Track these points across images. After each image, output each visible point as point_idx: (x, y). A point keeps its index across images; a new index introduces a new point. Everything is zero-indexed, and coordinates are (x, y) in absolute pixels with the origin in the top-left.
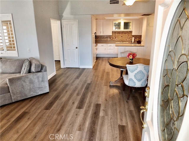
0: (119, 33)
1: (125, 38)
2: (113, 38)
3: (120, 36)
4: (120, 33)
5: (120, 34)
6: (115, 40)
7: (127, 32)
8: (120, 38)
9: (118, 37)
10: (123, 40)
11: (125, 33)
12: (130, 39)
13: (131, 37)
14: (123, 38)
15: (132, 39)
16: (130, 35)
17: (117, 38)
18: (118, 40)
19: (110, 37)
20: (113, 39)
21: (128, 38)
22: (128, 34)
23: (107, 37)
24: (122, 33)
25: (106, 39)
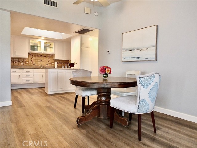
0: (37, 55)
1: (45, 63)
2: (29, 62)
3: (38, 60)
4: (39, 56)
5: (39, 58)
6: (32, 64)
8: (39, 63)
9: (36, 60)
11: (45, 57)
12: (52, 64)
13: (53, 61)
14: (43, 63)
15: (54, 64)
16: (51, 59)
19: (25, 60)
20: (29, 64)
21: (49, 62)
22: (49, 58)
23: (20, 61)
24: (41, 57)
25: (17, 64)
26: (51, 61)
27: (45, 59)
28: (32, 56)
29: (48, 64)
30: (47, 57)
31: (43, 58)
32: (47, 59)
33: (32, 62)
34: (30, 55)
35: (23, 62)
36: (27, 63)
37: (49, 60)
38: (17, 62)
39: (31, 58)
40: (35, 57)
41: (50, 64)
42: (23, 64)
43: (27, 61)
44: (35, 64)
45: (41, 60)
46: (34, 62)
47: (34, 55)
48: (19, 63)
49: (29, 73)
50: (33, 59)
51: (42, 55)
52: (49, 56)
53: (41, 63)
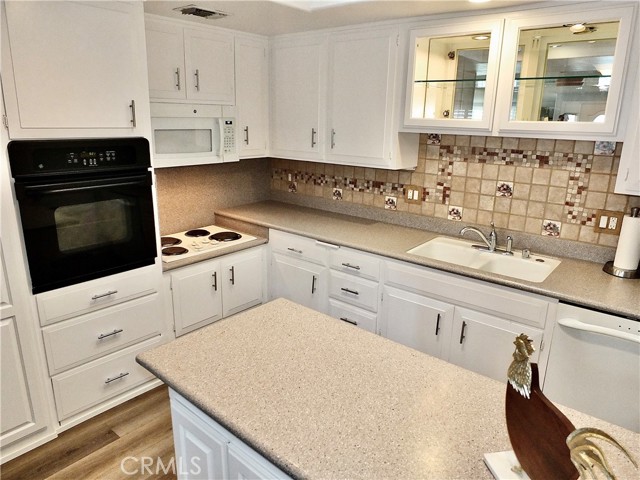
0: (481, 149)
1: (537, 209)
2: (425, 193)
3: (489, 187)
4: (492, 154)
5: (492, 169)
6: (442, 211)
7: (570, 152)
8: (488, 204)
9: (473, 187)
10: (514, 226)
11: (543, 160)
13: (615, 206)
14: (519, 208)
15: (617, 234)
16: (597, 182)
17: (456, 202)
18: (468, 216)
20: (427, 206)
21: (576, 210)
22: (578, 172)
23: (382, 184)
24: (508, 159)
25: (369, 197)
26: (594, 201)
27: (540, 175)
28: (449, 150)
29: (563, 219)
30: (559, 167)
31: (525, 169)
32: (561, 175)
33: (445, 196)
34: (436, 149)
35: (394, 189)
36: (411, 201)
37: (581, 189)
38: (368, 188)
39: (441, 166)
40: (466, 160)
41: (584, 223)
42: (392, 203)
43: (414, 188)
44: (460, 209)
45: (507, 189)
46: (453, 195)
47: (460, 148)
48: (376, 192)
49: (357, 274)
50: (449, 178)
51: (521, 149)
52: (580, 157)
53: (500, 207)
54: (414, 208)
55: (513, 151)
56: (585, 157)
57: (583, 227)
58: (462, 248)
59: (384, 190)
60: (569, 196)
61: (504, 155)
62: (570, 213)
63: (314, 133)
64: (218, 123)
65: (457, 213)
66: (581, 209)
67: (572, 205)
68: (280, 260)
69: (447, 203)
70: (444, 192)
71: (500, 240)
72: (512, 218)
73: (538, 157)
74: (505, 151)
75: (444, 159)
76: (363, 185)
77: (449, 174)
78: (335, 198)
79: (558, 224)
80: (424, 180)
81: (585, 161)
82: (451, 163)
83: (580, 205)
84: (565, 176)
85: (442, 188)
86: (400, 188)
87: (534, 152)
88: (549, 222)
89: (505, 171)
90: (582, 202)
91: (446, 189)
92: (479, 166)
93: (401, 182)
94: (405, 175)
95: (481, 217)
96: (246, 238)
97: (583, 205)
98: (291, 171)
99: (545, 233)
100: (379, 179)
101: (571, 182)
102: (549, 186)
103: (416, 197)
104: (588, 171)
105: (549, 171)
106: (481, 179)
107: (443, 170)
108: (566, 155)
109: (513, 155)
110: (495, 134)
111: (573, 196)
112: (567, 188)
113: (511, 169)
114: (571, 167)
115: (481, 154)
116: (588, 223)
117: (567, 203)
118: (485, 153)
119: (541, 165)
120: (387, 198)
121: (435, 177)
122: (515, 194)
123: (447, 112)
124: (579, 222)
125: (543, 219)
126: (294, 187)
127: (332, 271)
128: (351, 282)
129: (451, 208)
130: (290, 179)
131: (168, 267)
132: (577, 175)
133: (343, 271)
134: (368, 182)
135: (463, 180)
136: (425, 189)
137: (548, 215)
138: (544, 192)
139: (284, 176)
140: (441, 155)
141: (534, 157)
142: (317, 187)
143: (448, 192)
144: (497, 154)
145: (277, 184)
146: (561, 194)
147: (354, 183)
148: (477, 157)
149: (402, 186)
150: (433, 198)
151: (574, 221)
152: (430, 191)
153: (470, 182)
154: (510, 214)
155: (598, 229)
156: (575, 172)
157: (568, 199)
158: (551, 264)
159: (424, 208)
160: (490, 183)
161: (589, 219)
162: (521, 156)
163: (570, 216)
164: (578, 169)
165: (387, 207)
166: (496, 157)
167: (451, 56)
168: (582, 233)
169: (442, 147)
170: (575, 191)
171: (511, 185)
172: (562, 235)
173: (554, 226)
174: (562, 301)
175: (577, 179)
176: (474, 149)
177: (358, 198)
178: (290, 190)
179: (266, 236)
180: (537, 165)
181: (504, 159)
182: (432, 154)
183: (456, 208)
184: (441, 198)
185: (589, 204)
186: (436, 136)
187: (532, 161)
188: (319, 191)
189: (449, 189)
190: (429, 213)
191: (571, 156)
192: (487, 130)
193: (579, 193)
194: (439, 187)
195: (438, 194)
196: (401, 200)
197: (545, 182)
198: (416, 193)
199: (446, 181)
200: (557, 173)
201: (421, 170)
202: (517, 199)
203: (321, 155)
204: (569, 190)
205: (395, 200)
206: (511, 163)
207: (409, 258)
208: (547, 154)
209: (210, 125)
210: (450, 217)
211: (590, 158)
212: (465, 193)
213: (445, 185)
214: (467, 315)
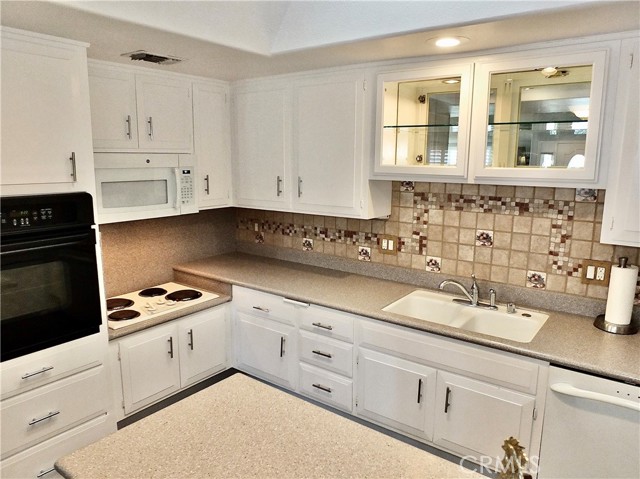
0: (458, 196)
1: (519, 259)
2: (400, 243)
3: (467, 236)
4: (469, 201)
5: (470, 217)
6: (420, 262)
7: (549, 199)
8: (468, 254)
9: (451, 236)
10: (497, 277)
11: (523, 208)
14: (501, 258)
16: (581, 230)
17: (433, 252)
18: (447, 266)
20: (403, 257)
21: (561, 260)
22: (560, 220)
23: (355, 233)
24: (486, 207)
25: (340, 248)
26: (579, 250)
27: (521, 223)
28: (423, 197)
29: (548, 270)
30: (540, 215)
31: (504, 218)
32: (542, 224)
33: (422, 246)
34: (410, 196)
35: (367, 238)
36: (387, 252)
37: (564, 238)
38: (340, 238)
39: (416, 215)
40: (441, 207)
41: (570, 274)
42: (366, 253)
43: (389, 237)
44: (439, 260)
45: (487, 238)
46: (430, 244)
47: (435, 195)
48: (348, 242)
49: (330, 335)
50: (425, 226)
51: (499, 196)
52: (561, 204)
53: (481, 258)
54: (390, 259)
55: (491, 198)
56: (567, 203)
57: (569, 278)
58: (442, 302)
59: (357, 240)
60: (553, 245)
61: (482, 202)
62: (555, 263)
63: (279, 181)
64: (173, 172)
65: (436, 264)
66: (566, 259)
67: (556, 254)
68: (245, 319)
69: (424, 253)
70: (421, 241)
71: (483, 293)
72: (494, 268)
73: (517, 204)
74: (482, 198)
75: (419, 206)
76: (334, 234)
77: (425, 223)
78: (305, 249)
79: (543, 275)
80: (399, 229)
81: (566, 208)
82: (426, 211)
83: (565, 255)
84: (547, 223)
85: (418, 237)
86: (373, 238)
87: (513, 198)
88: (533, 273)
89: (484, 219)
90: (567, 251)
91: (423, 238)
92: (456, 213)
93: (375, 232)
94: (378, 224)
95: (461, 268)
96: (207, 296)
97: (567, 254)
98: (257, 221)
99: (530, 285)
100: (351, 229)
101: (554, 230)
102: (531, 234)
103: (391, 248)
104: (570, 218)
105: (529, 218)
106: (459, 228)
107: (418, 219)
108: (546, 202)
109: (491, 202)
110: (471, 181)
111: (557, 245)
112: (550, 237)
113: (490, 216)
114: (553, 214)
115: (457, 201)
116: (575, 274)
117: (551, 253)
118: (462, 201)
119: (521, 213)
120: (360, 248)
121: (410, 226)
122: (496, 243)
123: (421, 157)
124: (565, 273)
125: (527, 270)
126: (261, 238)
127: (301, 331)
128: (324, 343)
129: (429, 258)
130: (256, 229)
131: (114, 335)
132: (560, 223)
133: (314, 331)
134: (340, 232)
135: (440, 228)
136: (400, 239)
137: (532, 265)
138: (526, 241)
139: (250, 226)
140: (415, 202)
141: (513, 204)
142: (286, 237)
143: (424, 242)
144: (474, 201)
145: (242, 235)
146: (544, 243)
147: (325, 232)
148: (453, 204)
149: (376, 236)
150: (410, 248)
151: (559, 272)
152: (406, 240)
153: (448, 231)
154: (491, 265)
155: (585, 281)
156: (557, 219)
157: (552, 249)
158: (539, 319)
159: (400, 259)
160: (469, 232)
161: (576, 270)
162: (499, 203)
163: (555, 267)
164: (560, 217)
165: (361, 258)
166: (473, 205)
167: (422, 100)
168: (568, 284)
169: (416, 194)
170: (558, 240)
171: (491, 234)
172: (548, 287)
173: (539, 277)
174: (554, 364)
175: (560, 227)
176: (450, 195)
177: (329, 248)
178: (257, 241)
179: (230, 294)
180: (517, 213)
181: (482, 206)
182: (406, 202)
183: (434, 258)
184: (417, 249)
185: (574, 254)
186: (409, 183)
187: (512, 209)
188: (288, 241)
189: (425, 238)
190: (405, 265)
191: (552, 202)
192: (462, 177)
193: (563, 242)
194: (415, 236)
195: (414, 244)
196: (376, 251)
197: (526, 231)
198: (391, 243)
199: (422, 230)
200: (538, 221)
201: (395, 219)
202: (498, 248)
203: (287, 204)
204: (553, 239)
205: (369, 250)
206: (490, 210)
207: (385, 317)
208: (527, 201)
209: (164, 175)
210: (428, 269)
211: (572, 204)
212: (443, 242)
213: (421, 234)
214: (451, 380)
